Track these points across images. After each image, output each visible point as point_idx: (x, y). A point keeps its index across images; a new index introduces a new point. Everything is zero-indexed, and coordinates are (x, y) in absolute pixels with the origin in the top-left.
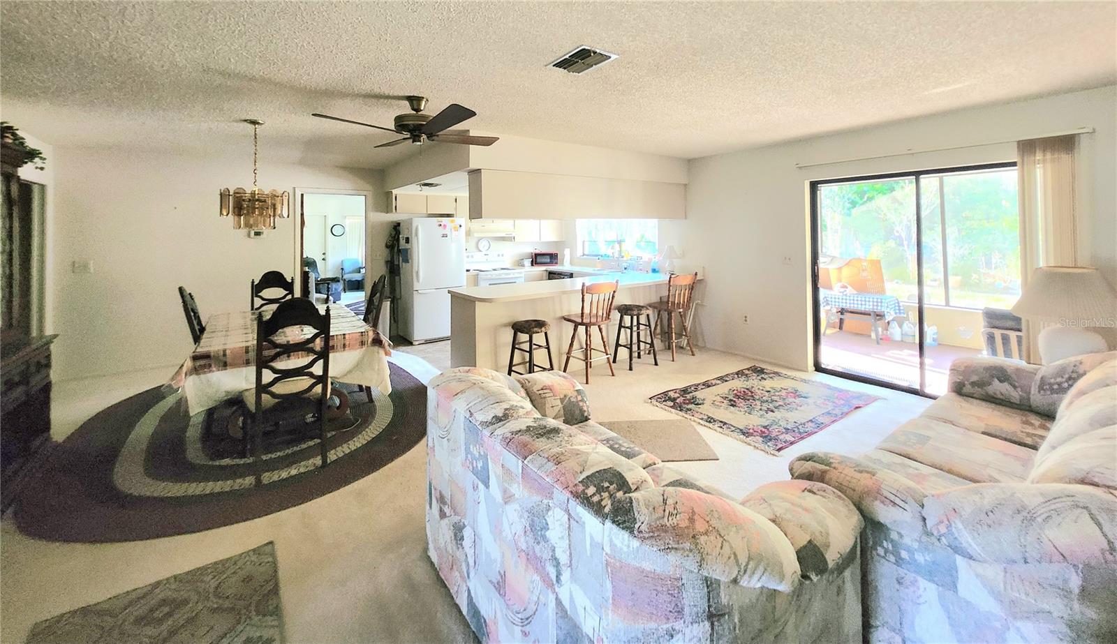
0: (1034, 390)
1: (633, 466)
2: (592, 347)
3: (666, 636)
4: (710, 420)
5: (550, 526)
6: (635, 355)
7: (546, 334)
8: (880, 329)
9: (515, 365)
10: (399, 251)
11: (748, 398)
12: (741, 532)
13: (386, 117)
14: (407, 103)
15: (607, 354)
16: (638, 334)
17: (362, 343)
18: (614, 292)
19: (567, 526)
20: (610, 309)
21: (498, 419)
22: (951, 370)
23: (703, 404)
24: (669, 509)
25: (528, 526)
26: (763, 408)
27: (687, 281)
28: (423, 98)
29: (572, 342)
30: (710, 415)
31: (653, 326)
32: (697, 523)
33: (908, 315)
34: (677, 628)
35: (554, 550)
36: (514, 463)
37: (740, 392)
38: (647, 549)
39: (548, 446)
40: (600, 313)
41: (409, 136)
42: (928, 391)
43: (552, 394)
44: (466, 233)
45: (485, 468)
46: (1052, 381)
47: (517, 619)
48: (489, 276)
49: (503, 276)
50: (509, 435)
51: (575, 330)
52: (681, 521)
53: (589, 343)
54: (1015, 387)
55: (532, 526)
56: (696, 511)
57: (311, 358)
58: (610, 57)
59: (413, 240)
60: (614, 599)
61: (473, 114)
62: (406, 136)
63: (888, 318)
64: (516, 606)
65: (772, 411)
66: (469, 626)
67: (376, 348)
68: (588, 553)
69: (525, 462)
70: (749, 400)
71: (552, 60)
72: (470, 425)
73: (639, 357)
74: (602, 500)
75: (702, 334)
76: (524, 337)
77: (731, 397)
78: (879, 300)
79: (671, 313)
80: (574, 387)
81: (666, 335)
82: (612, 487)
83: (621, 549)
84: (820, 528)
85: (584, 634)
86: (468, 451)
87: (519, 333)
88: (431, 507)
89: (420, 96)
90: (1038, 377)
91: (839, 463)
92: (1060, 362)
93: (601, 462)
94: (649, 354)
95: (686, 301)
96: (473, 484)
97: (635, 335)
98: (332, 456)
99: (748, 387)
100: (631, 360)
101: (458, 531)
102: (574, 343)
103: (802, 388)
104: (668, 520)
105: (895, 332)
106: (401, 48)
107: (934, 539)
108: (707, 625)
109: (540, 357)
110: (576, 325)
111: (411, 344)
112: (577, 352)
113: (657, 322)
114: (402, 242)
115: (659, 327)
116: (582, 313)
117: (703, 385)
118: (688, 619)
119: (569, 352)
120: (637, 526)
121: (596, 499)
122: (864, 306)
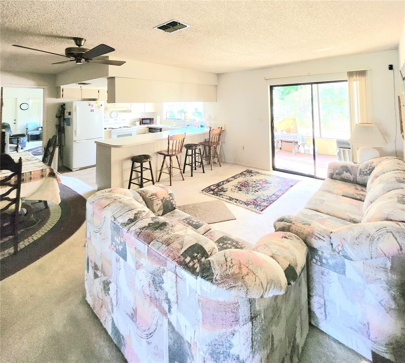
0: (358, 175)
1: (207, 240)
2: (173, 166)
3: (231, 335)
4: (231, 199)
5: (165, 281)
6: (194, 168)
7: (150, 162)
8: (296, 149)
9: (133, 179)
10: (64, 119)
11: (247, 186)
12: (263, 269)
13: (61, 48)
14: (73, 41)
15: (180, 170)
16: (195, 158)
17: (42, 176)
18: (184, 139)
19: (175, 281)
20: (182, 147)
21: (131, 221)
22: (328, 168)
23: (227, 191)
24: (229, 263)
25: (151, 281)
26: (253, 190)
27: (218, 131)
28: (83, 39)
29: (163, 165)
30: (230, 196)
31: (202, 154)
32: (243, 269)
33: (306, 142)
34: (236, 330)
35: (167, 295)
36: (142, 246)
37: (243, 183)
38: (220, 290)
39: (161, 234)
40: (177, 149)
41: (74, 59)
42: (317, 176)
43: (156, 198)
44: (104, 109)
45: (124, 250)
46: (364, 170)
47: (143, 335)
48: (118, 131)
49: (125, 131)
50: (139, 231)
51: (164, 158)
52: (235, 270)
53: (171, 165)
54: (351, 174)
55: (154, 281)
56: (241, 263)
57: (8, 188)
58: (186, 26)
59: (74, 114)
60: (203, 320)
61: (113, 50)
62: (72, 59)
63: (299, 143)
64: (143, 328)
65: (257, 191)
66: (112, 341)
67: (51, 178)
68: (188, 296)
69: (150, 246)
70: (247, 187)
71: (158, 25)
72: (115, 226)
73: (195, 169)
74: (194, 265)
75: (224, 156)
76: (138, 164)
77: (239, 186)
78: (296, 136)
79: (210, 147)
80: (168, 192)
81: (208, 158)
82: (198, 256)
83: (207, 292)
84: (293, 257)
85: (185, 341)
86: (113, 240)
87: (135, 163)
88: (88, 272)
89: (81, 38)
90: (359, 169)
91: (295, 221)
92: (366, 162)
93: (191, 241)
94: (200, 167)
95: (217, 141)
96: (117, 258)
97: (194, 159)
98: (21, 245)
99: (246, 181)
100: (192, 171)
101: (106, 286)
102: (164, 165)
103: (269, 179)
104: (229, 271)
105: (302, 149)
106: (72, 12)
107: (336, 253)
108: (250, 323)
109: (147, 174)
110: (165, 156)
111: (71, 170)
112: (165, 170)
113: (203, 152)
114: (66, 115)
115: (205, 154)
116: (168, 150)
117: (226, 181)
118: (242, 323)
119: (161, 170)
120: (214, 277)
121: (191, 264)
122: (290, 139)
